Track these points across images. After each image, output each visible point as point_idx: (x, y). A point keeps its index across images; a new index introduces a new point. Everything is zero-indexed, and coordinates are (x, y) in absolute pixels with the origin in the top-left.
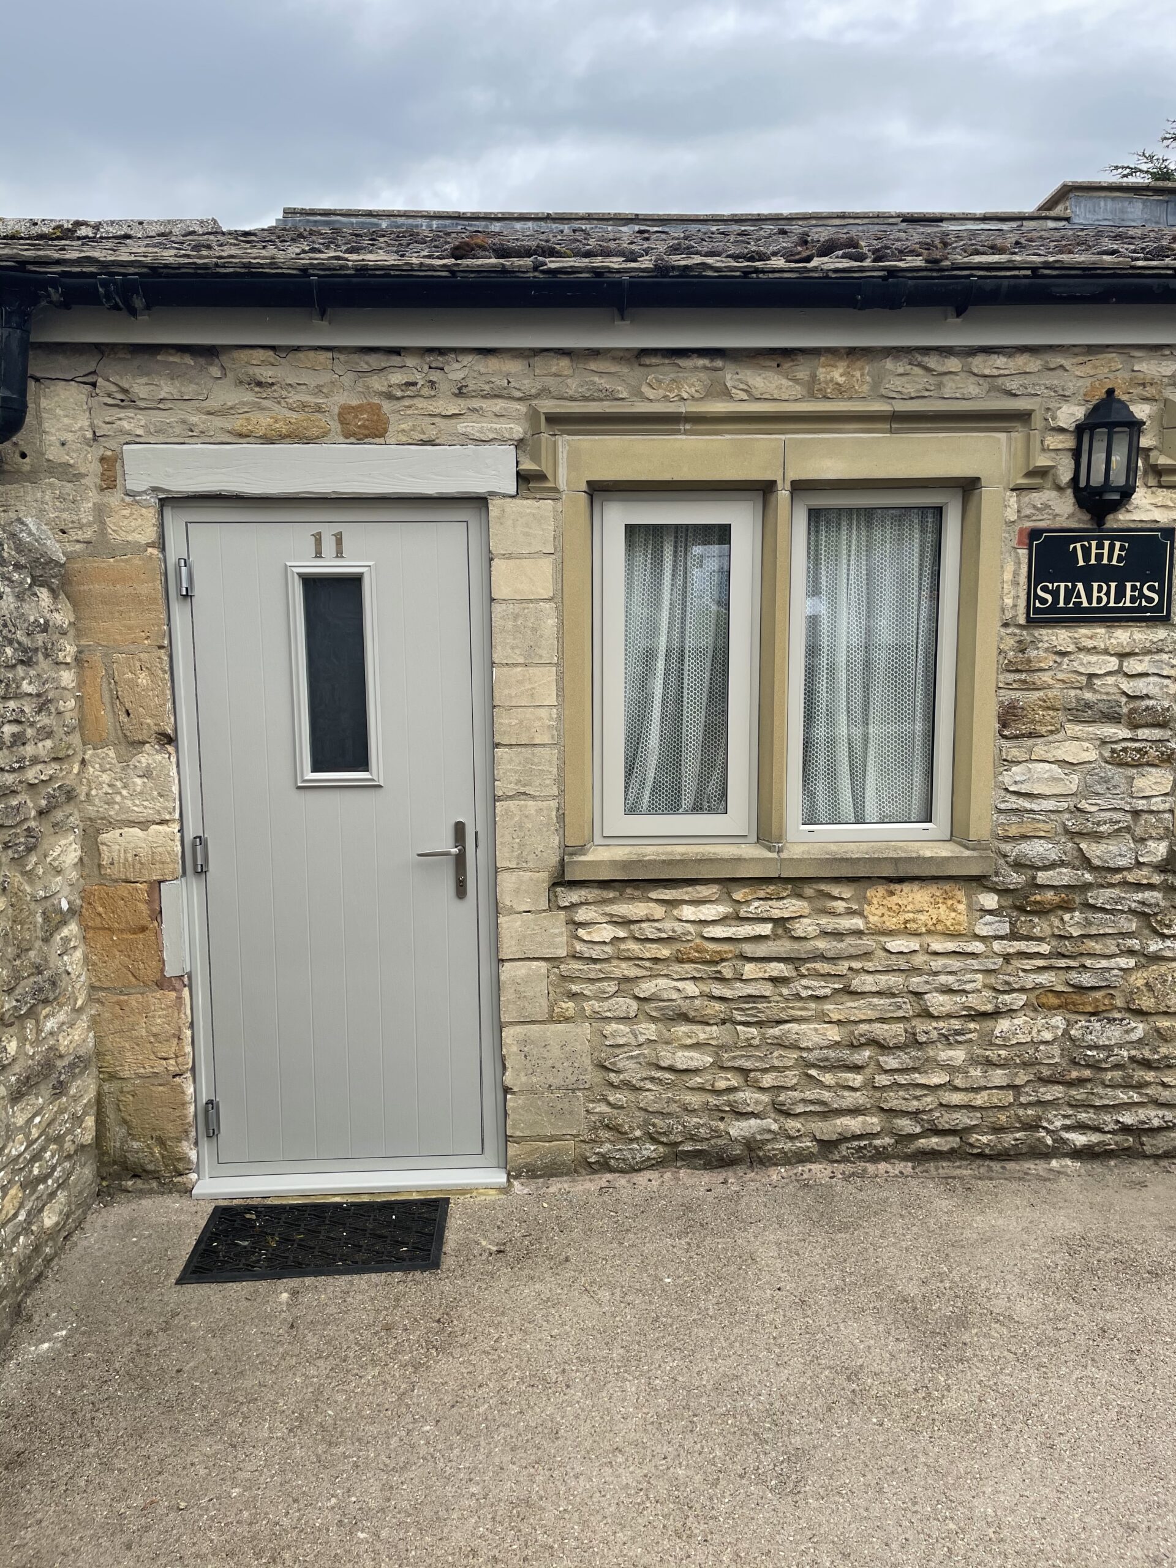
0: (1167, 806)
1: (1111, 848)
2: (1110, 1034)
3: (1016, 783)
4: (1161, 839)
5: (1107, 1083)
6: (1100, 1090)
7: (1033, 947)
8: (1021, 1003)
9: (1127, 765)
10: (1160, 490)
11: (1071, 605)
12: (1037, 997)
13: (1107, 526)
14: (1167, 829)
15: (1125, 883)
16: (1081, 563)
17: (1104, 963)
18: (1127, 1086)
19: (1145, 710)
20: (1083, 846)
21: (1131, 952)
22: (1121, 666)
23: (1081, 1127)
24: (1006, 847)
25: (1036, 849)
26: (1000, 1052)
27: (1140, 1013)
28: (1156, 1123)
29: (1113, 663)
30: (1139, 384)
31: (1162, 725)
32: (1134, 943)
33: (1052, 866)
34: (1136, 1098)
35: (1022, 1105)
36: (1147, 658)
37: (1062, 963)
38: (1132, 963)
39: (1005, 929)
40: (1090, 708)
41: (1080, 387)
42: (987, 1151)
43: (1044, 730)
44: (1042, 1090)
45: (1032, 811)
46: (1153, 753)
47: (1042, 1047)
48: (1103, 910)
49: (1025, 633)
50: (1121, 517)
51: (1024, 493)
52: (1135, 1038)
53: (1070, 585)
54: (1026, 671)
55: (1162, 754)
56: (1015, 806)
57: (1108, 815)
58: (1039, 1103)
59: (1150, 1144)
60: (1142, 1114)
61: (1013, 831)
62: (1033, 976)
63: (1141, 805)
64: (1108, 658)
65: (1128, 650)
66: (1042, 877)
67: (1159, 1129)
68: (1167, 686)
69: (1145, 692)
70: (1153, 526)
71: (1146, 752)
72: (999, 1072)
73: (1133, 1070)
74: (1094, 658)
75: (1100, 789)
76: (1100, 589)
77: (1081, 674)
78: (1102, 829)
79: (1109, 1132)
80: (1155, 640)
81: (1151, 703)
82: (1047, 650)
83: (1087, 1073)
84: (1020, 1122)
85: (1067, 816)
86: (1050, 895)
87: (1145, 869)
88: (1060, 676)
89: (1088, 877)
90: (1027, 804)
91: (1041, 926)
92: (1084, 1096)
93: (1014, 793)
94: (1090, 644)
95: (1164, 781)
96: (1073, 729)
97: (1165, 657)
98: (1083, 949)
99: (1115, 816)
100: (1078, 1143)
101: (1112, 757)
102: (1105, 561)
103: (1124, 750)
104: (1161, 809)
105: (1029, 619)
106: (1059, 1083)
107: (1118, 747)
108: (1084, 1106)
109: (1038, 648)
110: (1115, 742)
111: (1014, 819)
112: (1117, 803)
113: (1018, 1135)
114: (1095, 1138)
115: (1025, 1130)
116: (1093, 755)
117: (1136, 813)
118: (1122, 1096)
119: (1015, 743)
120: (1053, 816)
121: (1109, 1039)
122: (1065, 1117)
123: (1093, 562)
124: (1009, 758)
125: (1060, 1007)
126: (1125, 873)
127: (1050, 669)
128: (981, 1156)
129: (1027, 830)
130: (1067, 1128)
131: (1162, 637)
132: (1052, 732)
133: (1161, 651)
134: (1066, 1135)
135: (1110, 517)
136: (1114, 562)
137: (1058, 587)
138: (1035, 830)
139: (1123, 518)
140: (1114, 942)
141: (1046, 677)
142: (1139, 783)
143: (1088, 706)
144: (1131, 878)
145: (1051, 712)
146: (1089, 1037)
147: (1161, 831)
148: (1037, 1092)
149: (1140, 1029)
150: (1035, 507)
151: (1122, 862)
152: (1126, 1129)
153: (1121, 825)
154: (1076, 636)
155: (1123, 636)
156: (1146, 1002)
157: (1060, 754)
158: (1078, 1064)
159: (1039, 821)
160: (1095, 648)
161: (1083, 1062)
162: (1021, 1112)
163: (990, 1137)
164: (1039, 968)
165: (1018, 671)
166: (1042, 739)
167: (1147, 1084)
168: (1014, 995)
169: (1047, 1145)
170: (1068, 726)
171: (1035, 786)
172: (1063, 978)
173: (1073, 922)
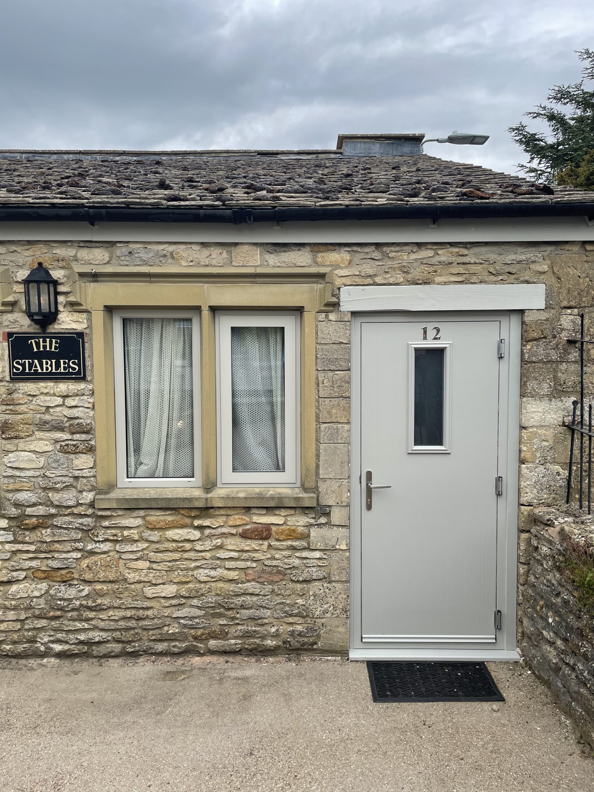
0: (91, 474)
1: (64, 496)
2: (70, 593)
3: (10, 462)
4: (90, 491)
5: (69, 618)
6: (66, 622)
7: (25, 547)
8: (23, 576)
9: (69, 453)
10: (75, 313)
11: (32, 371)
12: (33, 573)
13: (49, 331)
14: (93, 486)
15: (72, 514)
16: (35, 350)
17: (64, 555)
18: (81, 620)
19: (76, 425)
20: (50, 495)
21: (77, 550)
22: (64, 402)
23: (58, 641)
24: (9, 496)
25: (23, 496)
26: (12, 602)
27: (85, 581)
28: (97, 639)
29: (59, 401)
30: (56, 260)
31: (87, 432)
32: (80, 545)
33: (34, 505)
34: (86, 626)
35: (26, 630)
36: (77, 398)
37: (43, 555)
38: (79, 555)
39: (11, 538)
40: (47, 423)
41: (26, 261)
42: (10, 654)
43: (23, 435)
44: (36, 622)
45: (19, 477)
46: (82, 447)
47: (34, 600)
48: (61, 528)
49: (11, 385)
50: (56, 327)
51: (4, 314)
52: (84, 595)
53: (31, 361)
54: (12, 405)
55: (87, 447)
56: (10, 474)
57: (61, 478)
58: (35, 629)
59: (96, 650)
60: (91, 634)
61: (11, 487)
62: (28, 562)
63: (77, 473)
64: (56, 398)
65: (65, 394)
66: (29, 511)
67: (99, 643)
68: (87, 413)
69: (77, 415)
70: (73, 331)
71: (78, 447)
72: (12, 612)
73: (84, 611)
74: (48, 398)
75: (54, 465)
76: (47, 363)
77: (42, 406)
78: (57, 486)
79: (72, 644)
80: (79, 389)
81: (81, 421)
82: (23, 394)
83: (58, 613)
84: (26, 639)
85: (40, 479)
86: (34, 520)
87: (84, 506)
88: (31, 407)
89: (53, 511)
90: (18, 473)
91: (29, 536)
92: (58, 625)
93: (9, 467)
94: (45, 391)
95: (88, 461)
96: (39, 434)
97: (86, 397)
98: (52, 548)
99: (64, 479)
100: (57, 650)
101: (60, 449)
102: (48, 349)
103: (67, 445)
104: (88, 475)
105: (11, 378)
106: (45, 618)
107: (63, 444)
108: (59, 630)
109: (18, 393)
110: (63, 441)
111: (11, 481)
112: (64, 472)
113: (24, 646)
114: (66, 647)
115: (29, 643)
116: (49, 448)
117: (76, 478)
118: (79, 625)
119: (9, 441)
120: (32, 479)
121: (70, 595)
122: (50, 636)
123: (42, 349)
124: (5, 449)
125: (45, 578)
126: (73, 509)
127: (26, 403)
128: (7, 656)
129: (17, 486)
130: (52, 642)
131: (83, 388)
132: (28, 436)
133: (83, 395)
134: (52, 645)
135: (51, 327)
136: (53, 350)
137: (25, 362)
138: (22, 486)
139: (56, 328)
140: (69, 544)
141: (23, 408)
142: (76, 462)
143: (46, 422)
144: (76, 511)
145: (27, 426)
146: (59, 594)
147: (89, 487)
148: (33, 623)
149: (87, 590)
150: (10, 321)
151: (70, 503)
152: (81, 642)
153: (67, 484)
154: (38, 386)
155: (63, 387)
156: (88, 576)
157: (32, 447)
158: (53, 608)
159: (24, 482)
160: (48, 393)
161: (56, 608)
162: (26, 634)
163: (10, 646)
164: (30, 558)
165: (7, 405)
166: (23, 440)
167: (92, 619)
168: (18, 572)
169: (41, 651)
170: (36, 433)
171: (21, 464)
172: (45, 563)
173: (46, 534)
